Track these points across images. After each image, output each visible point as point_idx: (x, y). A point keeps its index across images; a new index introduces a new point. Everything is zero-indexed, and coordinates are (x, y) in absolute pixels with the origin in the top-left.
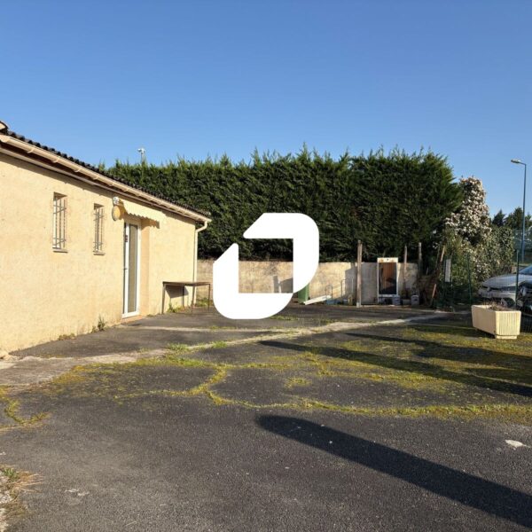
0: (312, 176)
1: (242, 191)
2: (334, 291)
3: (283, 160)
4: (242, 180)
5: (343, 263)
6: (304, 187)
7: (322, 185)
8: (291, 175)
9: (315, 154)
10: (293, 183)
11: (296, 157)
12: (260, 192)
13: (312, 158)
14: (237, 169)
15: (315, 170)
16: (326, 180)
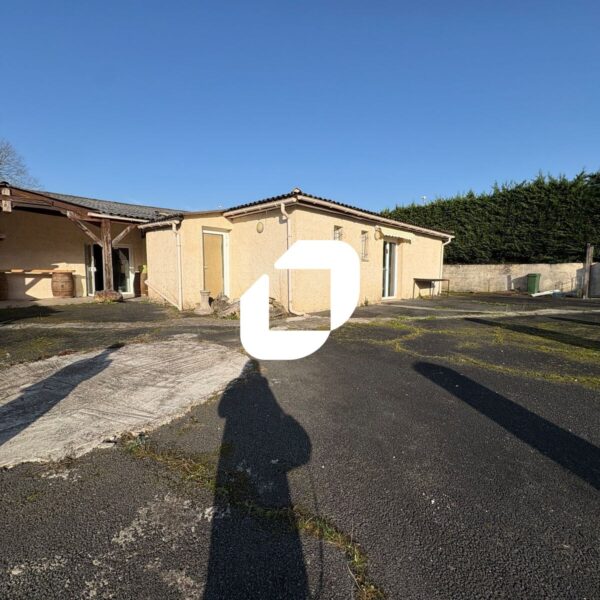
0: (546, 195)
1: (483, 214)
2: (564, 286)
3: (519, 187)
4: (483, 206)
5: (575, 264)
6: (537, 205)
7: (555, 202)
8: (525, 197)
9: (550, 178)
10: (528, 203)
11: (531, 182)
12: (498, 214)
13: (547, 181)
14: (480, 199)
15: (549, 191)
16: (560, 197)
